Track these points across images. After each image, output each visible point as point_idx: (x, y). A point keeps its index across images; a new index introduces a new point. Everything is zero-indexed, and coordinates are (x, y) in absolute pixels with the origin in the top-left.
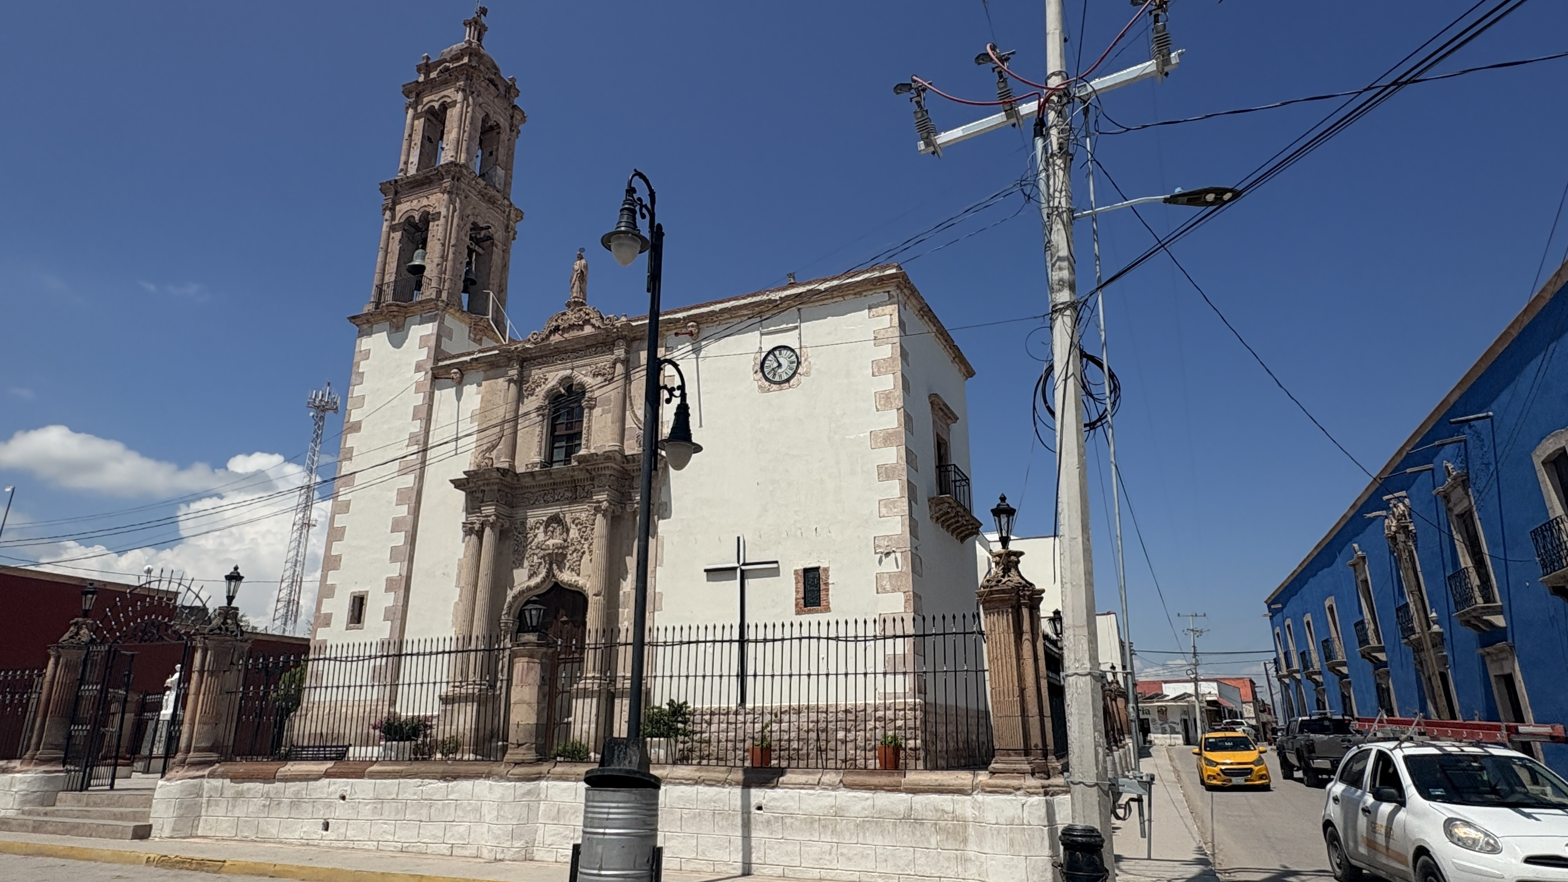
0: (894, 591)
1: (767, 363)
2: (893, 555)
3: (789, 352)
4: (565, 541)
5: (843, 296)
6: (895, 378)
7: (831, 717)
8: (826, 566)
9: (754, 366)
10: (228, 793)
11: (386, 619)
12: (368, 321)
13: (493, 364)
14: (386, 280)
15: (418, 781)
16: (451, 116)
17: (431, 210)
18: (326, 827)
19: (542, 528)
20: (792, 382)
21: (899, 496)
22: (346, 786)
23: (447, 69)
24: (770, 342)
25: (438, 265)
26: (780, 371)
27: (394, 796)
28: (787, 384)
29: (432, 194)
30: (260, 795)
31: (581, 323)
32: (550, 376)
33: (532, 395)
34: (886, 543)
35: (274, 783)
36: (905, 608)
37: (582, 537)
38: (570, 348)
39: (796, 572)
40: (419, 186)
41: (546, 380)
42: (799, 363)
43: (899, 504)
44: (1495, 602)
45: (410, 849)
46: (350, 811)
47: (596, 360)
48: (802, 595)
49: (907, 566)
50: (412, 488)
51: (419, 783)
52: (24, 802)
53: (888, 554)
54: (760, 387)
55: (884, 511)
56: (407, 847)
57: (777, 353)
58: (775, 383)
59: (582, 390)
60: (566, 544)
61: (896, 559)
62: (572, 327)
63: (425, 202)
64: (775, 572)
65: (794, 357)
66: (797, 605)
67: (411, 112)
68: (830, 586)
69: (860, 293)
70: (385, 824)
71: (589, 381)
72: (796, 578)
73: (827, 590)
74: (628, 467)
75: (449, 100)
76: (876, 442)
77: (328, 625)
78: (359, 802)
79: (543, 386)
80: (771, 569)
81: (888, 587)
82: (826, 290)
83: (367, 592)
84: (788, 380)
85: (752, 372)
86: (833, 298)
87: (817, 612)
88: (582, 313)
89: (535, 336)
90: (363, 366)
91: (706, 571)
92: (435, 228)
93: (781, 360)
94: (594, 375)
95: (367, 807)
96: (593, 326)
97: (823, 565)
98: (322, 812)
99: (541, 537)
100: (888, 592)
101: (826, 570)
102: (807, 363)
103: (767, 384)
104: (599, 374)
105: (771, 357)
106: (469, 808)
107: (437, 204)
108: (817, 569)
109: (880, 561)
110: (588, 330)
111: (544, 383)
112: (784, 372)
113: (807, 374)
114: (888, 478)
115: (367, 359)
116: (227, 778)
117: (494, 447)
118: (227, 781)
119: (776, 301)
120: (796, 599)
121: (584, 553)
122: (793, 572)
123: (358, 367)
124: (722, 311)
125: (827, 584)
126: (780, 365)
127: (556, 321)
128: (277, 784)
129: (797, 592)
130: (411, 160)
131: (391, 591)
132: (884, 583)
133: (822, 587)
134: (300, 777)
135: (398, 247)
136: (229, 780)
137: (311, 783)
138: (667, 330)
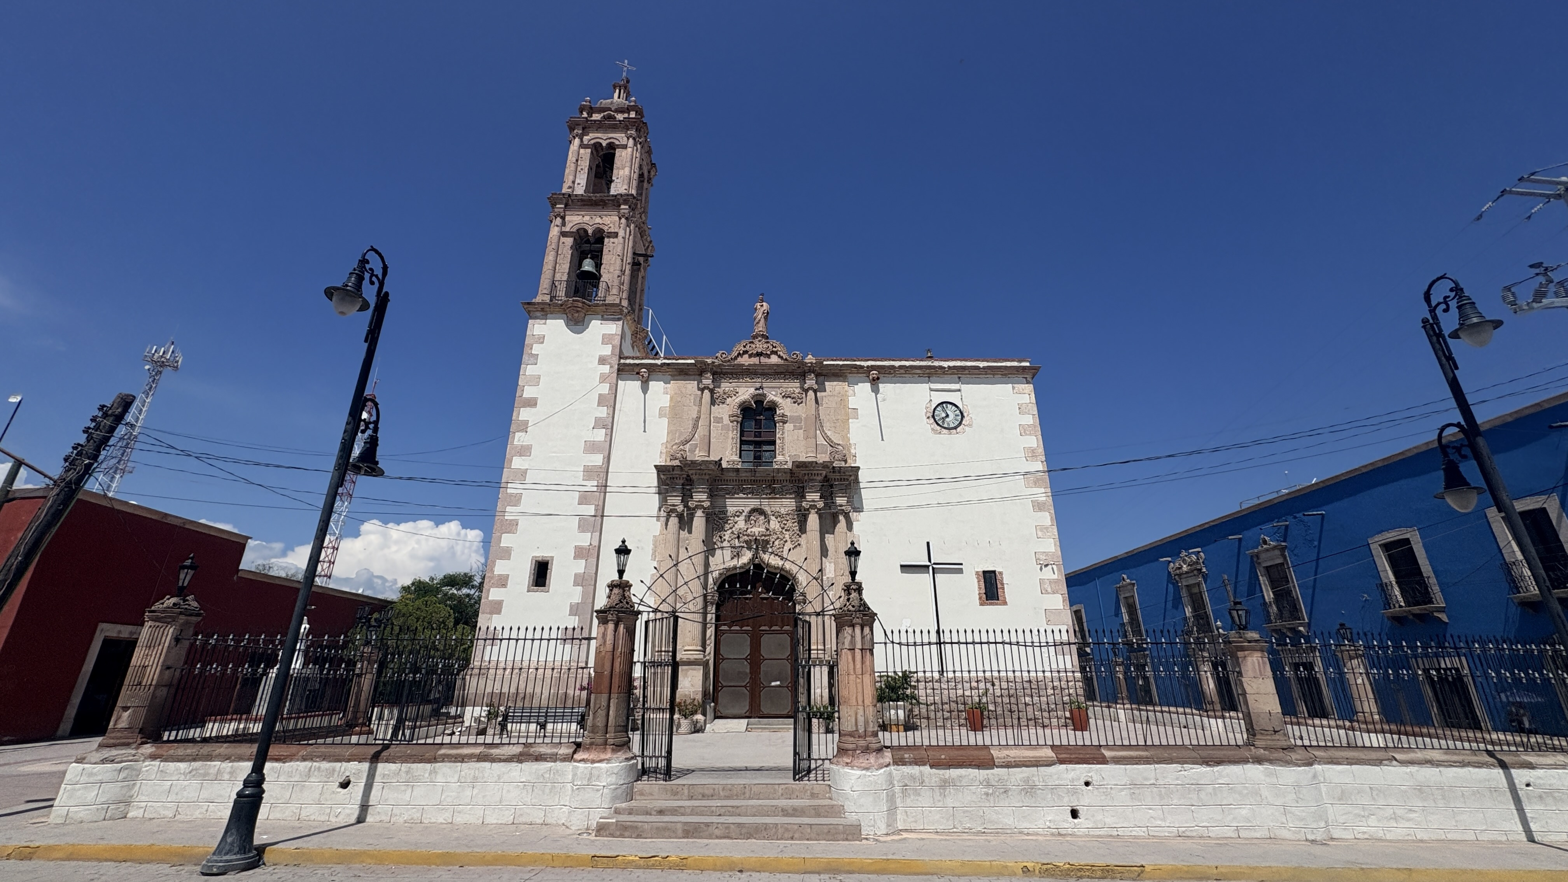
0: (1054, 593)
1: (937, 413)
2: (1050, 567)
3: (954, 407)
4: (767, 530)
5: (993, 375)
6: (1037, 439)
7: (1019, 686)
8: (1001, 570)
9: (926, 413)
10: (935, 781)
11: (576, 584)
12: (542, 310)
13: (682, 371)
14: (558, 277)
15: (1178, 767)
16: (621, 156)
17: (606, 228)
18: (1074, 814)
19: (742, 518)
20: (958, 429)
21: (1050, 524)
22: (1089, 772)
23: (610, 117)
24: (939, 398)
25: (619, 276)
26: (947, 419)
27: (1152, 781)
28: (954, 431)
29: (606, 215)
30: (977, 783)
31: (769, 353)
32: (741, 391)
33: (723, 403)
34: (1044, 558)
35: (993, 768)
36: (1064, 606)
37: (783, 528)
38: (760, 371)
39: (977, 573)
40: (591, 205)
41: (737, 393)
42: (963, 417)
43: (1050, 529)
44: (1304, 620)
45: (1188, 834)
46: (1103, 798)
47: (785, 385)
48: (984, 591)
49: (1062, 575)
50: (601, 467)
51: (1180, 769)
52: (615, 799)
53: (1046, 566)
54: (933, 429)
55: (1040, 534)
56: (1184, 832)
57: (944, 405)
58: (945, 428)
59: (772, 408)
60: (768, 533)
61: (1053, 568)
62: (759, 355)
63: (598, 220)
64: (960, 571)
65: (958, 412)
66: (980, 598)
67: (577, 141)
68: (1005, 586)
69: (1005, 375)
70: (1150, 809)
71: (778, 399)
72: (977, 578)
73: (1003, 588)
74: (832, 476)
75: (617, 143)
76: (1028, 484)
77: (504, 585)
78: (1111, 788)
79: (734, 397)
80: (956, 569)
81: (1049, 590)
82: (984, 368)
83: (552, 557)
84: (955, 428)
85: (925, 418)
86: (986, 374)
87: (997, 604)
88: (769, 345)
89: (724, 356)
90: (536, 349)
91: (902, 566)
92: (611, 245)
93: (949, 412)
94: (783, 397)
95: (1123, 793)
96: (779, 356)
97: (998, 570)
98: (1066, 799)
99: (741, 524)
100: (1049, 593)
101: (1001, 573)
102: (968, 418)
103: (939, 428)
104: (790, 397)
105: (939, 408)
106: (1245, 792)
107: (611, 225)
108: (994, 572)
109: (1041, 569)
110: (774, 359)
111: (735, 395)
112: (951, 420)
113: (970, 425)
114: (1040, 510)
115: (542, 343)
116: (924, 765)
117: (687, 442)
118: (926, 769)
119: (945, 368)
120: (979, 594)
121: (786, 541)
122: (974, 573)
123: (531, 349)
124: (901, 367)
125: (1003, 584)
126: (947, 416)
127: (744, 347)
128: (996, 771)
129: (980, 588)
130: (577, 181)
131: (582, 558)
132: (1046, 586)
133: (999, 586)
134: (1028, 763)
135: (570, 252)
136: (928, 767)
137: (1042, 769)
138: (850, 373)
